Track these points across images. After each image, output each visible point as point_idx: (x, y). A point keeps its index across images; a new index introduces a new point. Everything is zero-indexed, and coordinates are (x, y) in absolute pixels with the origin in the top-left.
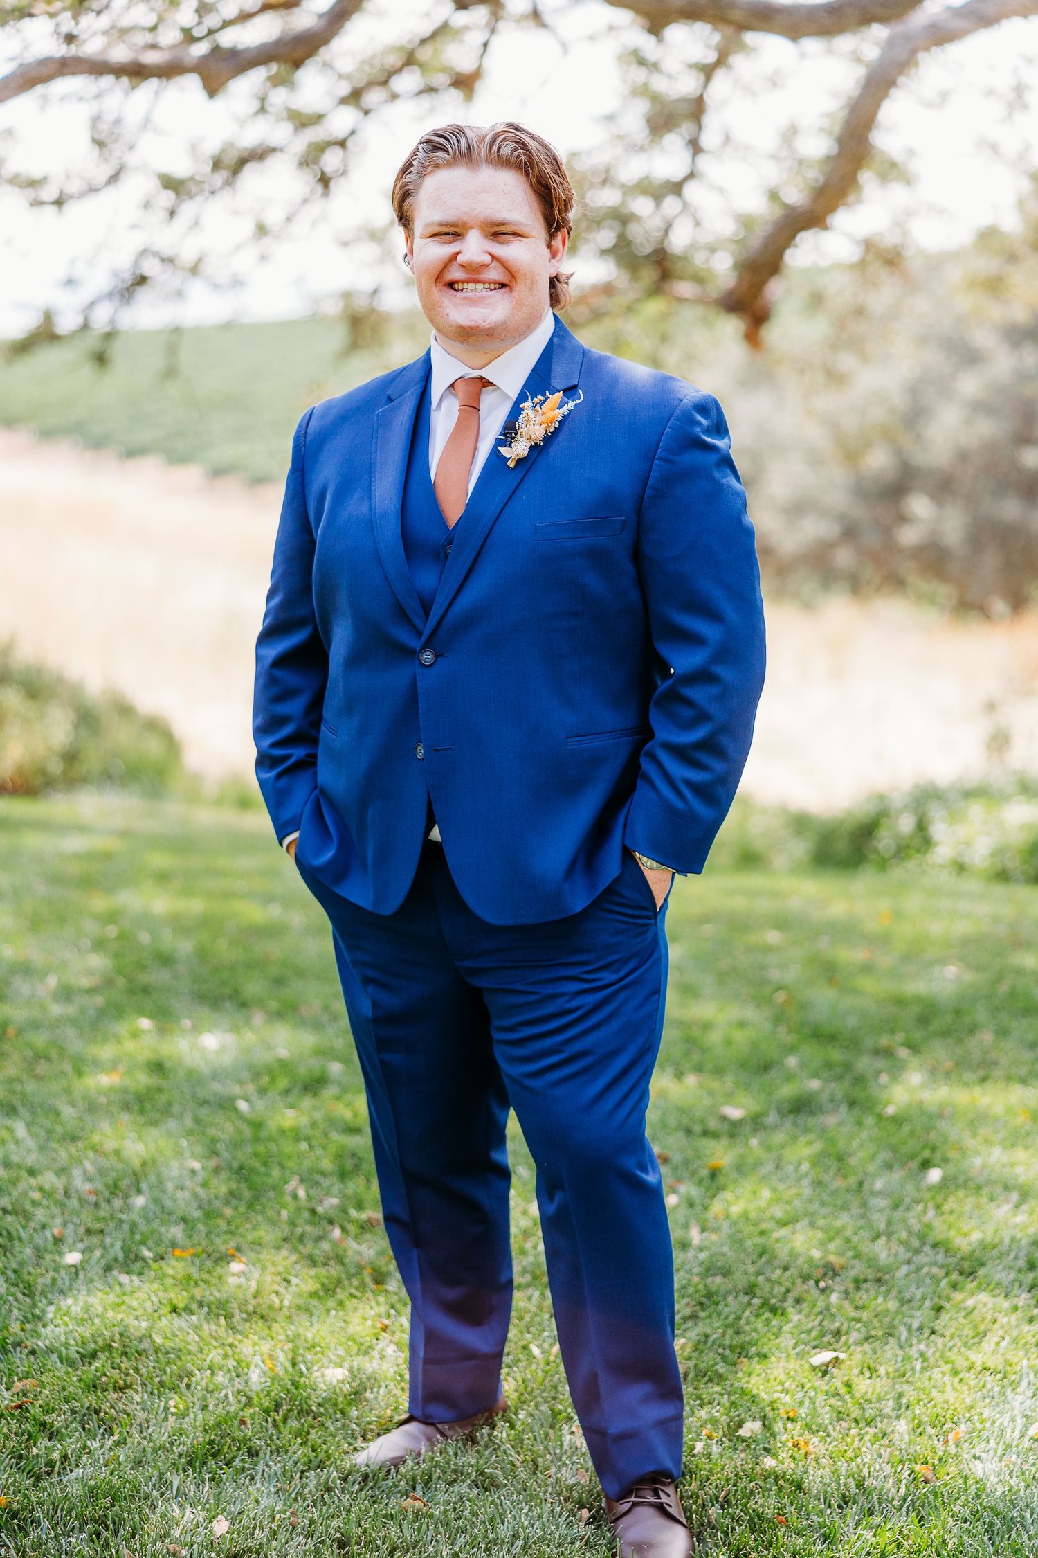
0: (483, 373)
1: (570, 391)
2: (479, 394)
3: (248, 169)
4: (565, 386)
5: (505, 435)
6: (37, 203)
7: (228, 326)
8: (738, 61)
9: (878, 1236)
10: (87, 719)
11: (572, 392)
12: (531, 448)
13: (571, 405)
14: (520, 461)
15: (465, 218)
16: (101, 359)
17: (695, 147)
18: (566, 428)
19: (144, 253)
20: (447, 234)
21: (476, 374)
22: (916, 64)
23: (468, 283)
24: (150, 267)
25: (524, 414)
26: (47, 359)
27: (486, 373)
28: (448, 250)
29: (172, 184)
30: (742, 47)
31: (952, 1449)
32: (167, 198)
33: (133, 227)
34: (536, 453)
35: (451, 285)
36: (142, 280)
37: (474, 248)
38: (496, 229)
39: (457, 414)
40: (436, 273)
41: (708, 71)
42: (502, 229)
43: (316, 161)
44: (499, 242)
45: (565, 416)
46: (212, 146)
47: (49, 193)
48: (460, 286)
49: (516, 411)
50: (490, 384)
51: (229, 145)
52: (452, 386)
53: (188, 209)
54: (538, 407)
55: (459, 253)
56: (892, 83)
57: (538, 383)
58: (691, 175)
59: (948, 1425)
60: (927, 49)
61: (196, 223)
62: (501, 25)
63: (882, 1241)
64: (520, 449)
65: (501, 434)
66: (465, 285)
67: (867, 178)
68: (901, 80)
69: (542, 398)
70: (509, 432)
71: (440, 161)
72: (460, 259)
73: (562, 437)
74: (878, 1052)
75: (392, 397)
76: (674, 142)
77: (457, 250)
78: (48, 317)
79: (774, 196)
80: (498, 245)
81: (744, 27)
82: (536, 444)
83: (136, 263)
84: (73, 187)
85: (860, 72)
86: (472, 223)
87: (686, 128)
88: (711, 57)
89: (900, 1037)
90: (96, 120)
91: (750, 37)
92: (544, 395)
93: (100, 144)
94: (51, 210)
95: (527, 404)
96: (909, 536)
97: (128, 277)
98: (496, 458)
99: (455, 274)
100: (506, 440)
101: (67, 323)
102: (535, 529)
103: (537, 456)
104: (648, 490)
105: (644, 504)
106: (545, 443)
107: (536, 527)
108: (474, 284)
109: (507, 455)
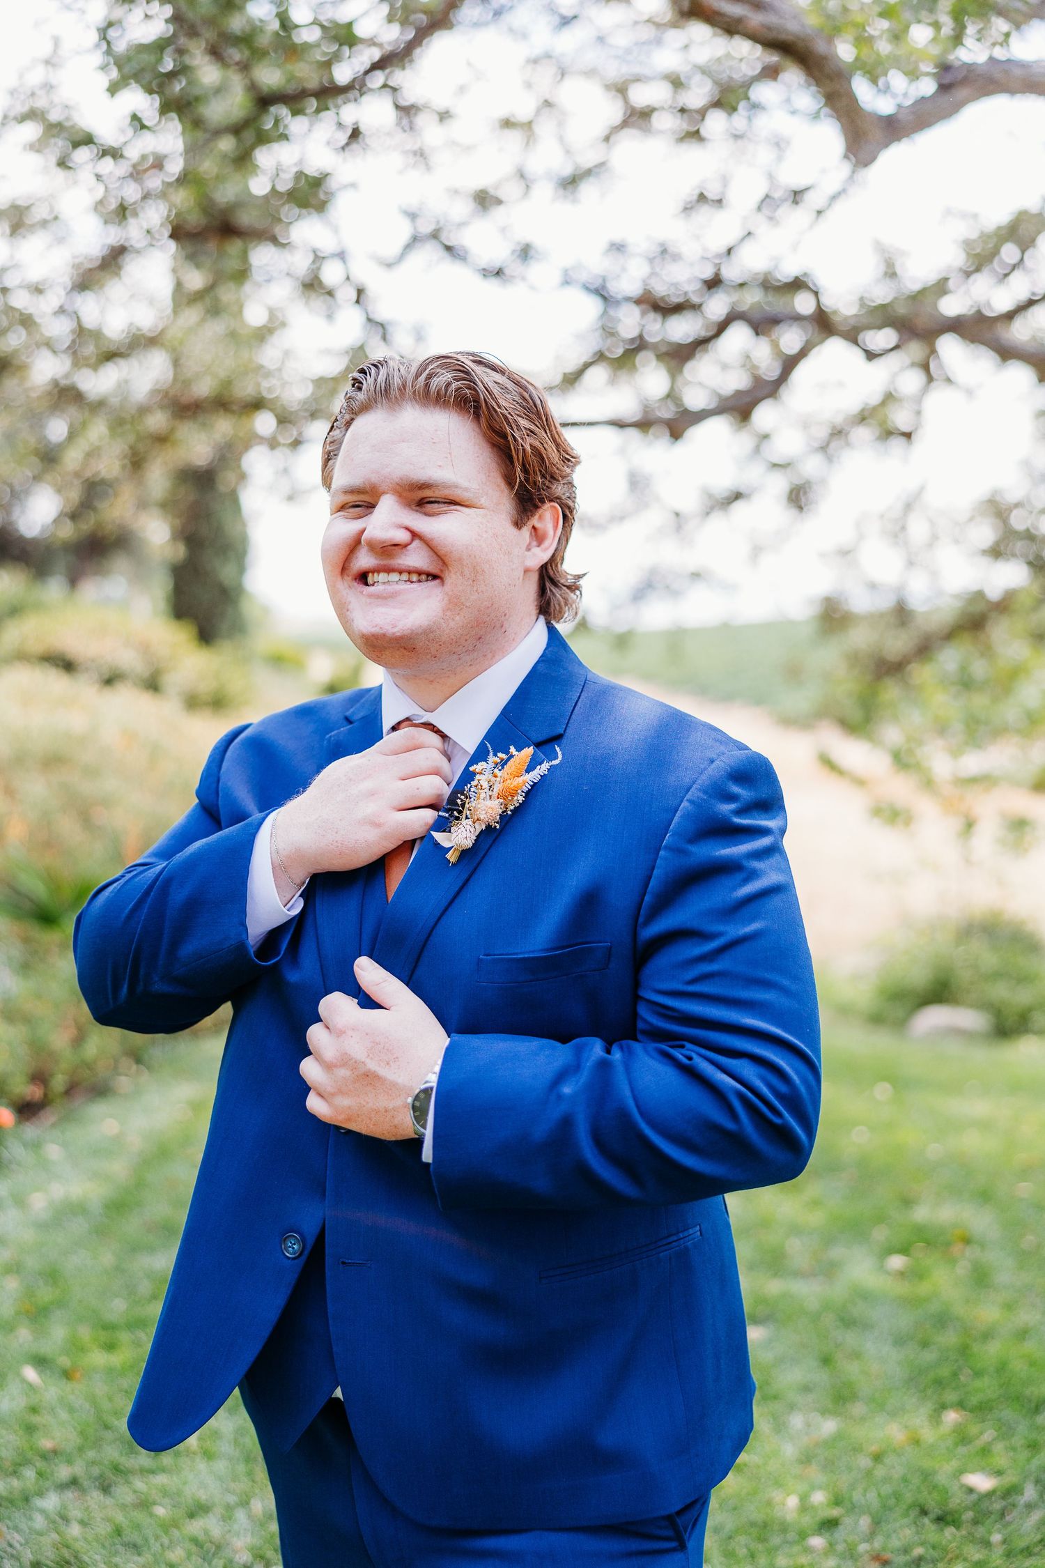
4: (545, 737)
12: (481, 833)
13: (545, 767)
18: (535, 803)
20: (356, 506)
23: (378, 572)
25: (475, 781)
34: (488, 841)
40: (342, 560)
42: (431, 494)
44: (424, 513)
45: (534, 785)
48: (372, 578)
49: (468, 775)
52: (395, 727)
54: (498, 770)
55: (366, 531)
57: (505, 731)
66: (378, 577)
69: (504, 756)
72: (367, 538)
73: (525, 819)
77: (364, 527)
80: (422, 518)
95: (484, 765)
98: (432, 846)
100: (445, 820)
102: (478, 964)
103: (491, 846)
104: (647, 898)
105: (641, 920)
106: (502, 828)
107: (479, 961)
108: (386, 575)
109: (446, 844)
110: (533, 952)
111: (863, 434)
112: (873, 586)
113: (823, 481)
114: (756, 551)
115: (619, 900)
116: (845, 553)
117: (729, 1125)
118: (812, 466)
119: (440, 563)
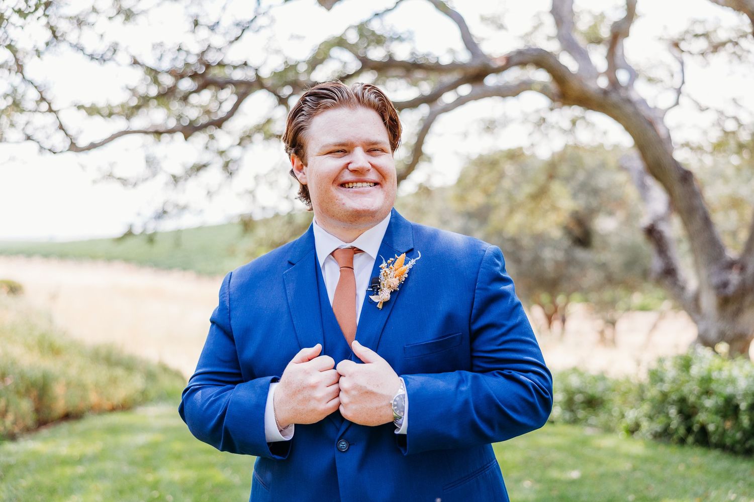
0: (354, 244)
1: (410, 253)
2: (352, 259)
4: (406, 250)
5: (372, 287)
7: (200, 228)
10: (150, 376)
11: (411, 253)
12: (391, 293)
13: (413, 262)
14: (385, 304)
15: (353, 140)
16: (151, 241)
18: (413, 277)
19: (166, 202)
20: (338, 151)
21: (348, 245)
23: (356, 182)
24: (169, 209)
25: (382, 272)
26: (130, 242)
27: (356, 244)
28: (341, 162)
29: (176, 179)
34: (395, 296)
35: (343, 185)
36: (165, 212)
37: (360, 159)
38: (371, 147)
39: (339, 274)
40: (334, 177)
42: (375, 146)
44: (372, 156)
45: (410, 270)
48: (351, 185)
49: (376, 270)
50: (360, 251)
52: (332, 254)
54: (391, 266)
55: (349, 164)
57: (387, 250)
64: (384, 295)
65: (369, 287)
66: (355, 184)
69: (393, 259)
70: (375, 285)
71: (329, 104)
72: (351, 167)
73: (410, 284)
75: (293, 262)
77: (348, 161)
78: (131, 227)
80: (372, 157)
82: (395, 290)
83: (163, 206)
84: (140, 179)
86: (357, 143)
92: (394, 257)
94: (131, 188)
95: (384, 265)
97: (160, 211)
98: (369, 303)
99: (347, 176)
100: (373, 291)
101: (137, 230)
102: (404, 350)
103: (396, 299)
104: (474, 311)
105: (472, 321)
106: (400, 289)
107: (404, 348)
108: (361, 183)
109: (376, 301)
110: (430, 341)
111: (258, 137)
112: (264, 208)
113: (240, 159)
114: (209, 194)
115: (462, 313)
116: (251, 193)
117: (531, 399)
118: (236, 153)
119: (382, 177)
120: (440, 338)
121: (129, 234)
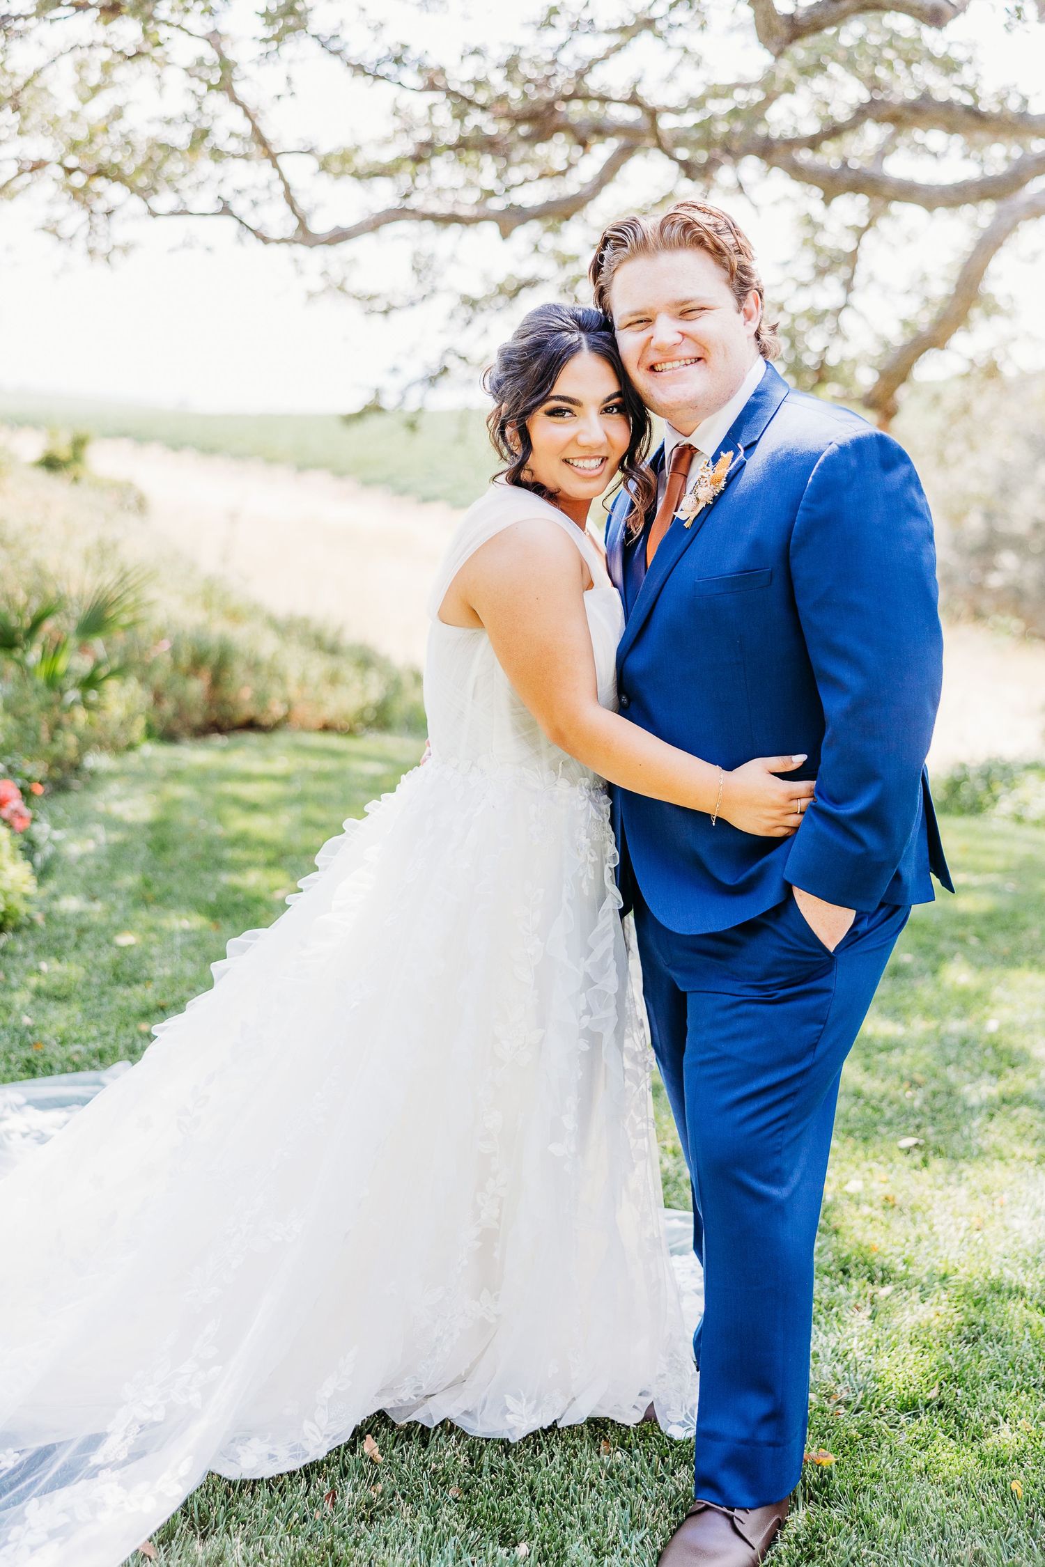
0: (690, 442)
1: (751, 448)
2: (690, 460)
3: (524, 292)
4: (747, 444)
6: (370, 312)
8: (883, 224)
9: (948, 1064)
10: (393, 682)
15: (652, 304)
16: (412, 426)
17: (848, 286)
19: (447, 351)
20: (641, 321)
21: (685, 442)
22: (1018, 230)
23: (665, 363)
24: (452, 362)
26: (374, 424)
28: (643, 336)
29: (472, 303)
30: (886, 213)
31: (998, 1209)
32: (465, 312)
33: (441, 332)
35: (652, 368)
36: (445, 371)
37: (666, 330)
38: (683, 308)
40: (636, 359)
41: (860, 232)
42: (688, 309)
43: (572, 289)
44: (687, 320)
46: (499, 277)
47: (380, 305)
48: (659, 367)
50: (696, 450)
51: (511, 276)
52: (671, 454)
53: (480, 320)
55: (652, 337)
56: (999, 244)
58: (846, 305)
59: (995, 1194)
60: (1028, 219)
61: (486, 331)
62: (712, 192)
63: (952, 1067)
66: (664, 366)
67: (975, 313)
68: (1006, 241)
72: (653, 342)
74: (954, 939)
76: (833, 283)
77: (649, 335)
78: (378, 396)
79: (905, 323)
80: (686, 323)
81: (889, 199)
82: (707, 504)
83: (442, 358)
84: (397, 301)
85: (976, 235)
86: (660, 308)
87: (844, 272)
88: (864, 223)
89: (971, 929)
90: (416, 255)
91: (895, 207)
93: (417, 270)
94: (379, 318)
96: (995, 580)
97: (436, 369)
99: (652, 356)
101: (389, 401)
103: (707, 515)
104: (793, 541)
106: (715, 503)
119: (703, 349)
120: (734, 573)
121: (374, 408)
